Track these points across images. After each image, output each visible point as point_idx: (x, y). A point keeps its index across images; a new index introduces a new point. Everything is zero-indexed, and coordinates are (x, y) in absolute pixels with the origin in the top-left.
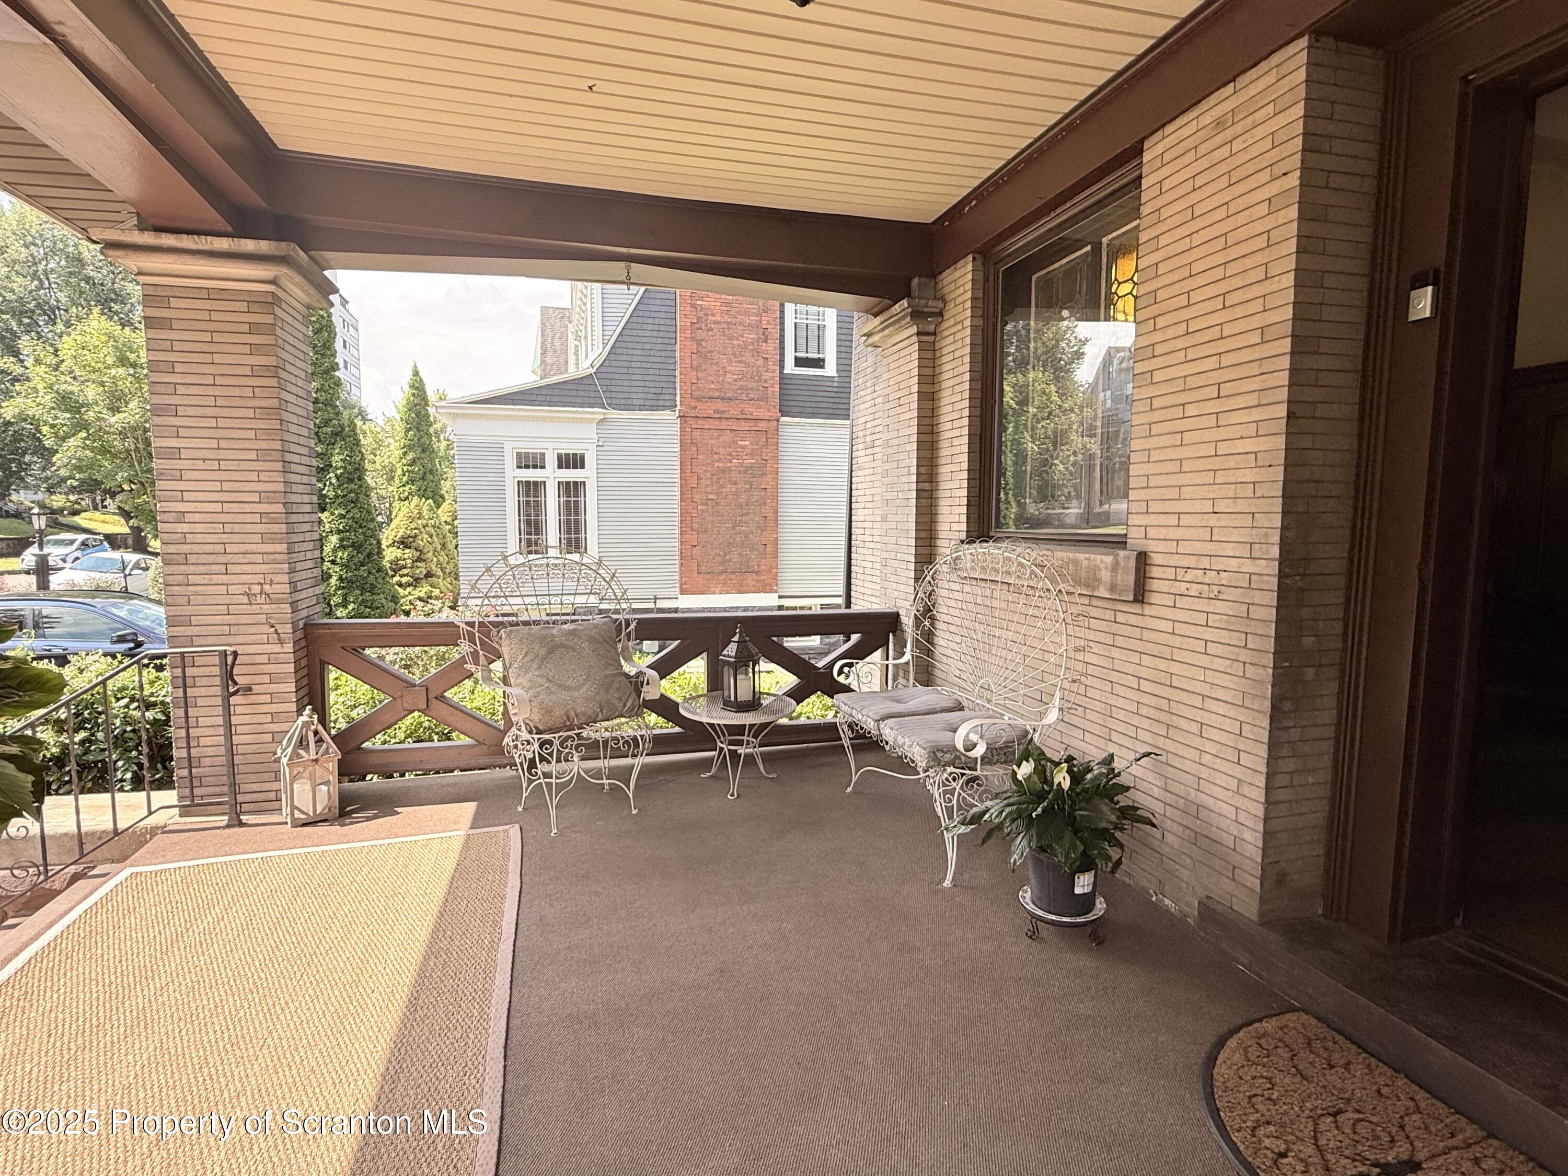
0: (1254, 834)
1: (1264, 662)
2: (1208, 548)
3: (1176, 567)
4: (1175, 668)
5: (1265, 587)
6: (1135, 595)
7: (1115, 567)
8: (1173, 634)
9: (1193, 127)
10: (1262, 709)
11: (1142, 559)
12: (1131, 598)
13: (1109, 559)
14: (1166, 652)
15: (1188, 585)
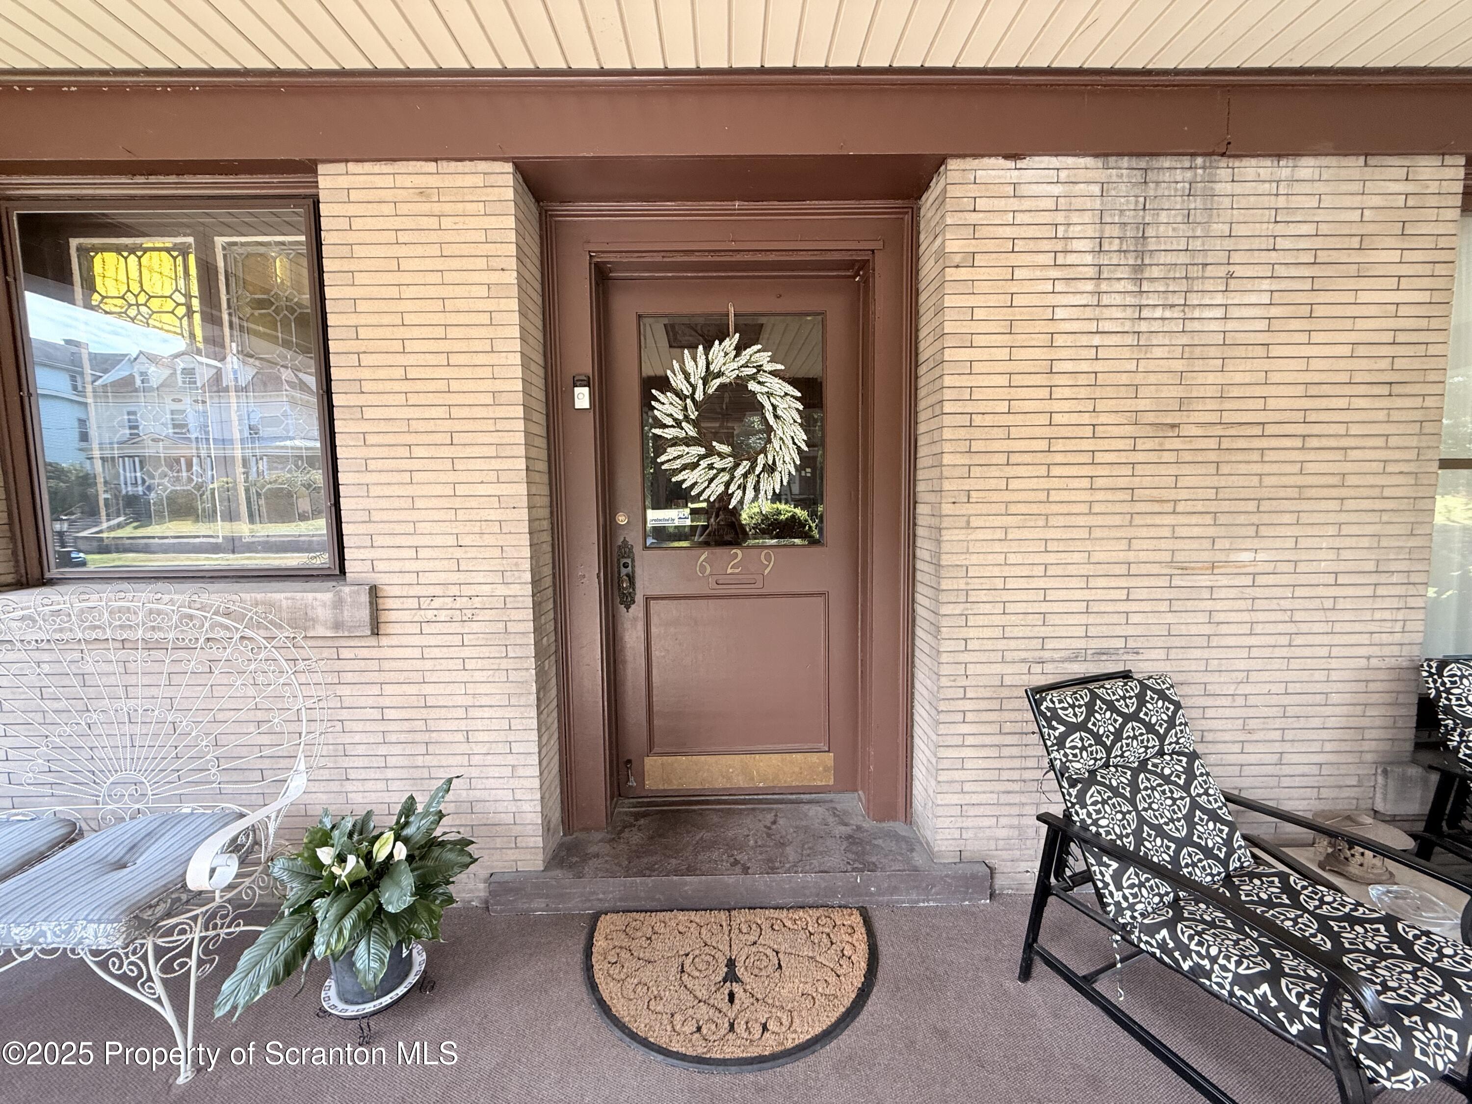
0: (532, 803)
1: (525, 665)
2: (455, 577)
3: (419, 597)
4: (428, 689)
5: (520, 605)
6: (372, 630)
7: (338, 604)
8: (423, 658)
9: (388, 181)
10: (529, 703)
11: (374, 591)
12: (369, 633)
13: (327, 597)
14: (417, 676)
15: (435, 612)
